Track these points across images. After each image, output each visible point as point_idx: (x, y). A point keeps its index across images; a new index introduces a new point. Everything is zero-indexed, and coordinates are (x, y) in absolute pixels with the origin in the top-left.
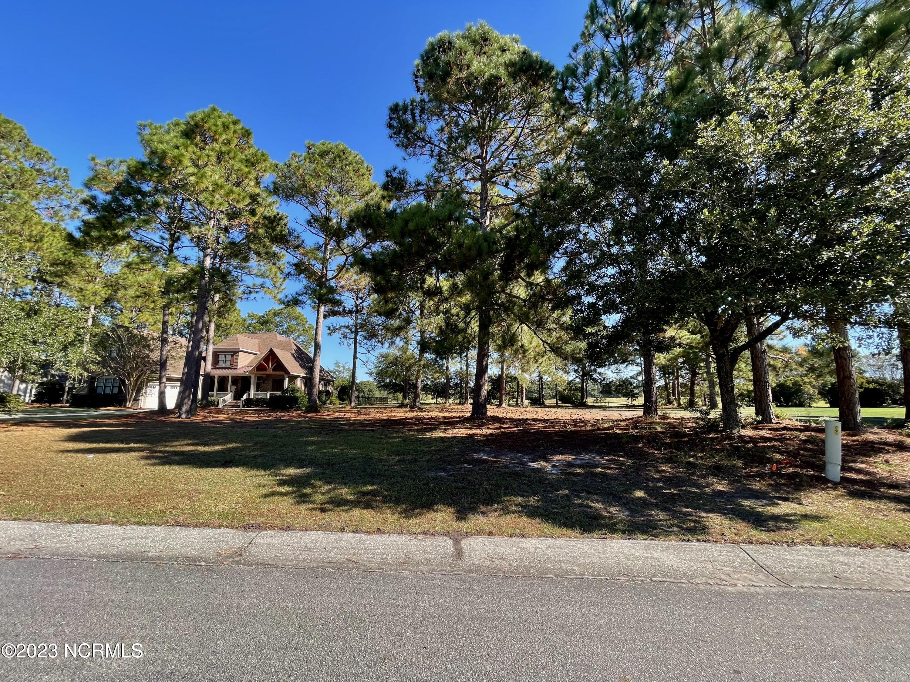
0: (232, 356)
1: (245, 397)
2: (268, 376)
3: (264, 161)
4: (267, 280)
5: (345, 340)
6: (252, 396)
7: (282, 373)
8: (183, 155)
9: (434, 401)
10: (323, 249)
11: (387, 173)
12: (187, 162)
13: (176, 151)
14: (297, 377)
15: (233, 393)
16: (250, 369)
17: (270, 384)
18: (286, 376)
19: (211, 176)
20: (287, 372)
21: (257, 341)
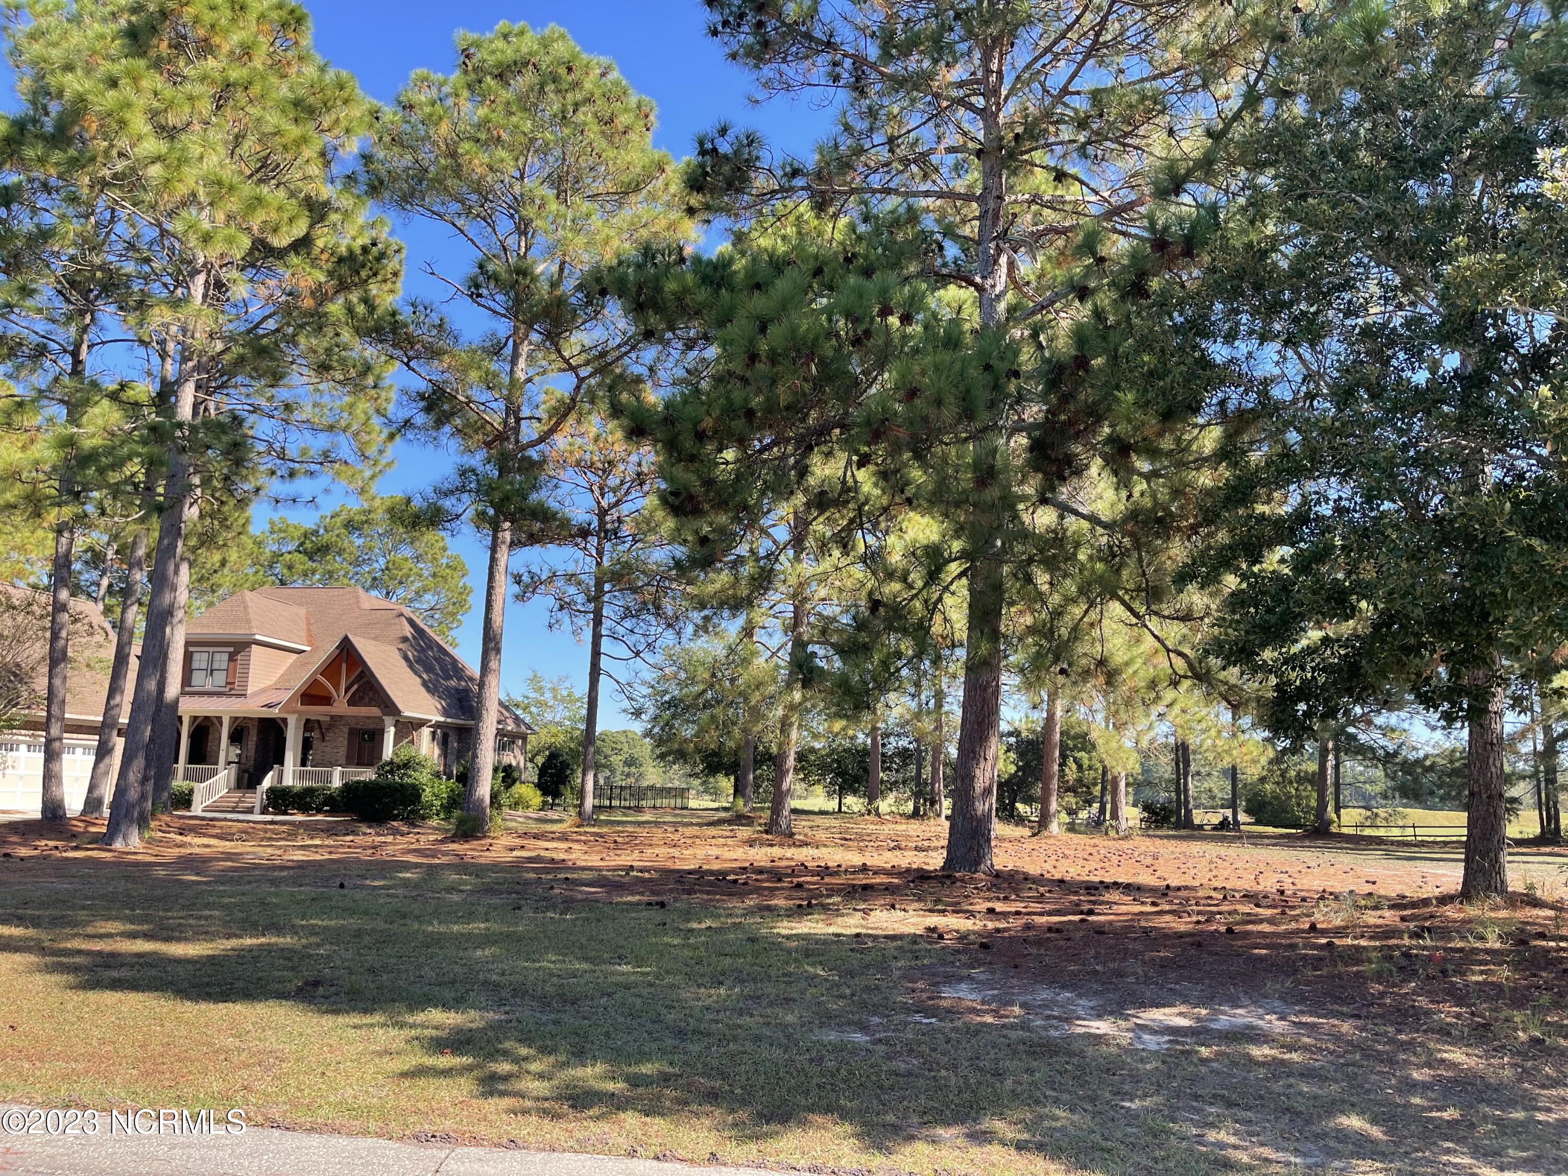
0: (232, 658)
1: (267, 782)
2: (335, 719)
3: (346, 102)
4: (342, 439)
5: (564, 616)
6: (289, 780)
7: (375, 711)
8: (128, 105)
9: (833, 805)
10: (508, 351)
11: (701, 144)
12: (139, 124)
13: (112, 93)
14: (421, 723)
15: (234, 768)
16: (285, 696)
17: (340, 743)
18: (389, 721)
19: (201, 158)
20: (389, 707)
21: (302, 611)
